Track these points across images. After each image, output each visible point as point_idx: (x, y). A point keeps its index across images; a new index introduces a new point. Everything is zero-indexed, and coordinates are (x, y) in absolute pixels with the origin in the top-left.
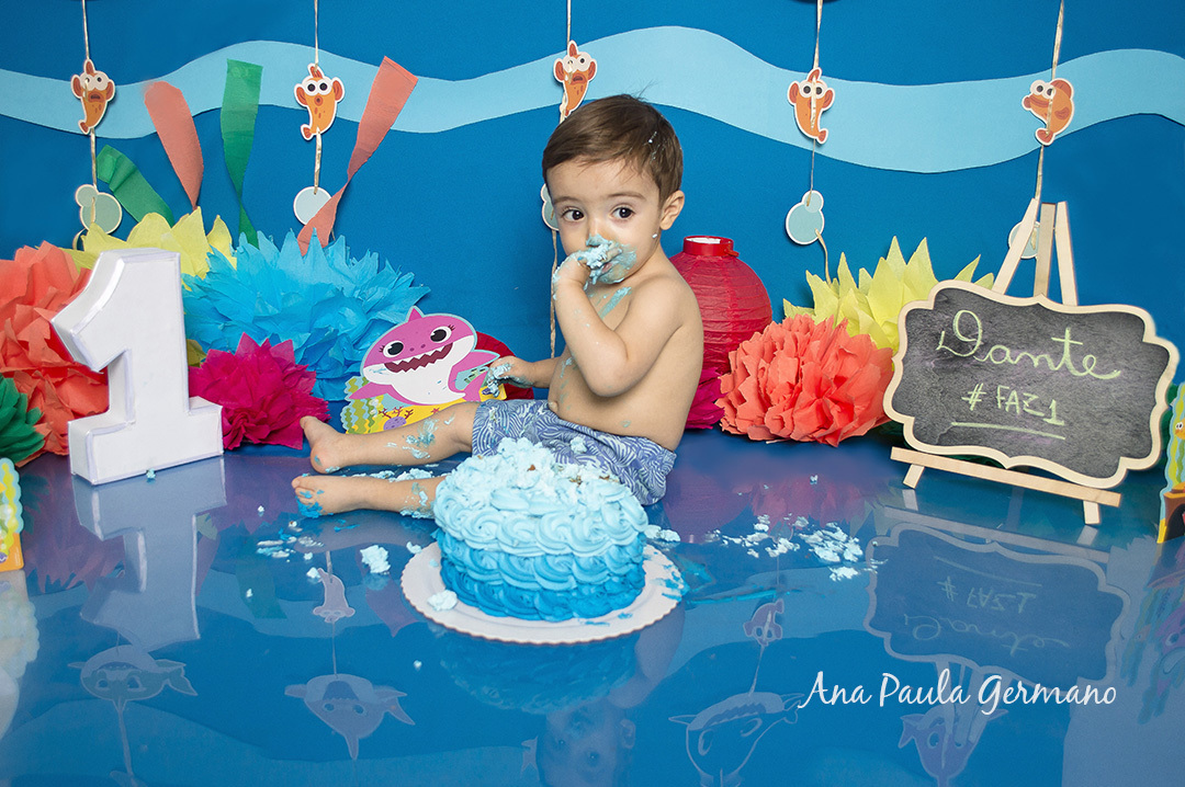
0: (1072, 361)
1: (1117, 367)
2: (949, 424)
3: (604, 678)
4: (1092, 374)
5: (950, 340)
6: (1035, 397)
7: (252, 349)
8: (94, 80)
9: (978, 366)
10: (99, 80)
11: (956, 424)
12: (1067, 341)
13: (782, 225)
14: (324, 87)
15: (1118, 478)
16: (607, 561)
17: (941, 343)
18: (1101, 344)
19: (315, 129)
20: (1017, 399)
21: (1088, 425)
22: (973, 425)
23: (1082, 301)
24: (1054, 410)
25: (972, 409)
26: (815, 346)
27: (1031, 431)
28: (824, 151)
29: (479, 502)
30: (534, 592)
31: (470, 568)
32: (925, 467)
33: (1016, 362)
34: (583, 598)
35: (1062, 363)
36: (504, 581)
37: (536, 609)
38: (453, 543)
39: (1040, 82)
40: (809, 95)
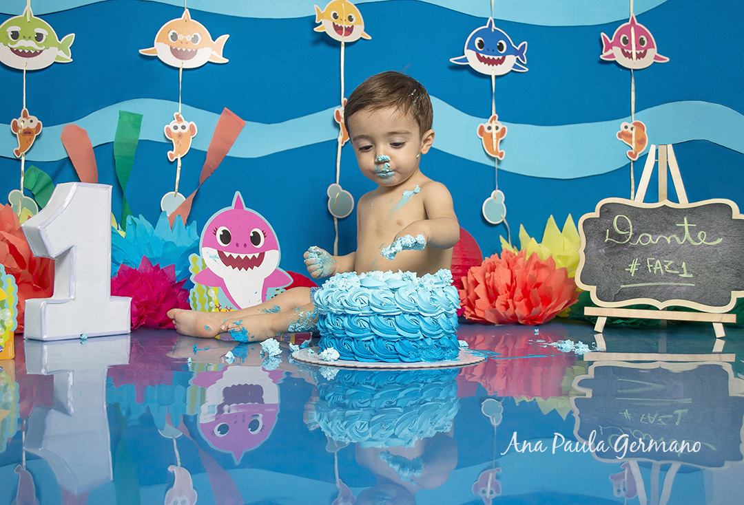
0: (691, 237)
1: (720, 236)
2: (619, 287)
4: (705, 243)
5: (613, 234)
6: (671, 262)
7: (150, 267)
8: (27, 122)
9: (633, 248)
10: (31, 121)
11: (624, 286)
12: (686, 225)
13: (479, 212)
14: (183, 127)
15: (732, 305)
17: (607, 237)
18: (707, 224)
19: (176, 154)
20: (660, 265)
21: (708, 274)
22: (635, 285)
23: (691, 200)
24: (684, 268)
25: (632, 275)
27: (672, 284)
28: (503, 167)
29: (352, 287)
30: (395, 342)
31: (349, 330)
32: (608, 317)
33: (656, 242)
34: (427, 348)
35: (685, 239)
36: (375, 335)
37: (398, 354)
38: (334, 319)
39: (627, 124)
40: (490, 132)
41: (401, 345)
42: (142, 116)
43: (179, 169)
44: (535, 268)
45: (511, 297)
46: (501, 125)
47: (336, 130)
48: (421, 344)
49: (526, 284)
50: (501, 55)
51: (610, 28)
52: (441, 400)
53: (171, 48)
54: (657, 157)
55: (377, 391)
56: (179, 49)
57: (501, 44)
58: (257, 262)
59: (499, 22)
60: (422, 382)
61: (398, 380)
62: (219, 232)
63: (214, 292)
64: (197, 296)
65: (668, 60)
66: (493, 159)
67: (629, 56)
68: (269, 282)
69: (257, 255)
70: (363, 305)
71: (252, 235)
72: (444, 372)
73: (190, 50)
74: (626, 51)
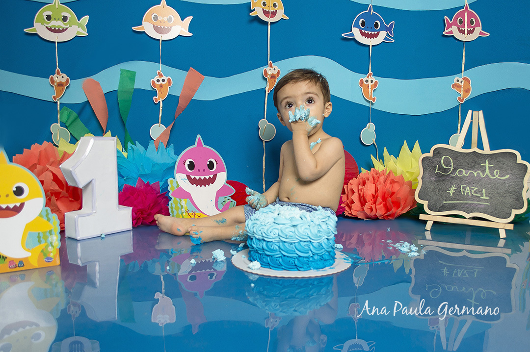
0: (490, 173)
1: (508, 174)
2: (442, 202)
3: (324, 296)
4: (498, 177)
5: (440, 168)
6: (476, 188)
7: (143, 185)
8: (60, 78)
9: (452, 178)
10: (63, 77)
11: (445, 202)
12: (487, 165)
13: (358, 138)
14: (163, 80)
15: (511, 218)
16: (323, 245)
17: (437, 170)
18: (501, 165)
19: (159, 99)
20: (469, 190)
21: (498, 198)
22: (452, 202)
23: (492, 149)
24: (484, 193)
25: (451, 195)
26: (382, 179)
27: (476, 202)
29: (268, 223)
30: (294, 259)
31: (266, 250)
32: (434, 221)
33: (467, 175)
34: (315, 261)
35: (486, 174)
36: (282, 254)
37: (296, 266)
38: (257, 241)
39: (458, 79)
40: (367, 83)
42: (135, 72)
43: (161, 108)
44: (391, 183)
45: (375, 203)
46: (374, 80)
47: (265, 82)
50: (376, 31)
51: (451, 12)
53: (154, 26)
54: (472, 119)
56: (159, 27)
57: (377, 23)
58: (212, 181)
59: (376, 8)
62: (187, 163)
63: (184, 202)
64: (174, 206)
65: (488, 35)
67: (462, 32)
69: (212, 176)
70: (275, 236)
71: (208, 163)
73: (166, 27)
74: (461, 29)
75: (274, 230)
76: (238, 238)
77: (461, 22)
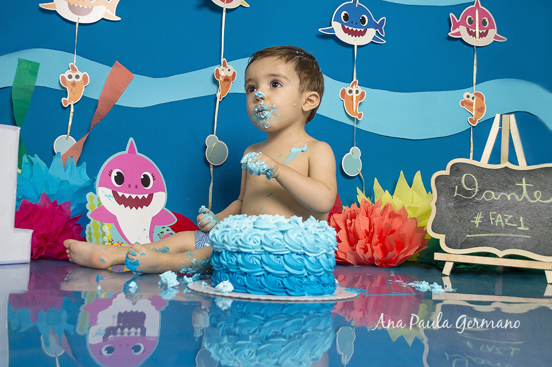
0: (528, 195)
2: (465, 236)
4: (540, 201)
5: (461, 190)
6: (511, 216)
7: (48, 204)
9: (477, 202)
11: (468, 236)
12: (524, 185)
14: (77, 77)
16: (322, 262)
17: (456, 192)
18: (543, 184)
19: (69, 101)
20: (501, 218)
21: (542, 228)
22: (479, 235)
23: (528, 164)
24: (522, 222)
26: (378, 211)
27: (511, 235)
28: (360, 126)
29: (246, 228)
30: (283, 278)
31: (242, 266)
32: (454, 262)
33: (498, 199)
34: (310, 284)
35: (523, 197)
36: (266, 271)
37: (285, 288)
38: (228, 256)
39: (468, 93)
40: (351, 95)
41: (289, 280)
42: (38, 64)
43: (71, 114)
44: (390, 217)
45: (370, 242)
46: (360, 89)
47: (215, 87)
48: (305, 280)
49: (382, 231)
50: (363, 27)
51: (458, 9)
52: (320, 330)
53: (69, 4)
54: (501, 125)
55: (265, 321)
56: (76, 5)
57: (363, 17)
58: (146, 202)
60: (305, 314)
61: (285, 311)
62: (114, 174)
63: (107, 227)
64: (93, 231)
65: (506, 39)
66: (353, 119)
67: (473, 34)
68: (156, 221)
69: (146, 196)
70: (255, 244)
71: (142, 177)
72: (323, 305)
73: (86, 7)
74: (470, 30)
75: (254, 236)
76: (190, 269)
77: (470, 21)
